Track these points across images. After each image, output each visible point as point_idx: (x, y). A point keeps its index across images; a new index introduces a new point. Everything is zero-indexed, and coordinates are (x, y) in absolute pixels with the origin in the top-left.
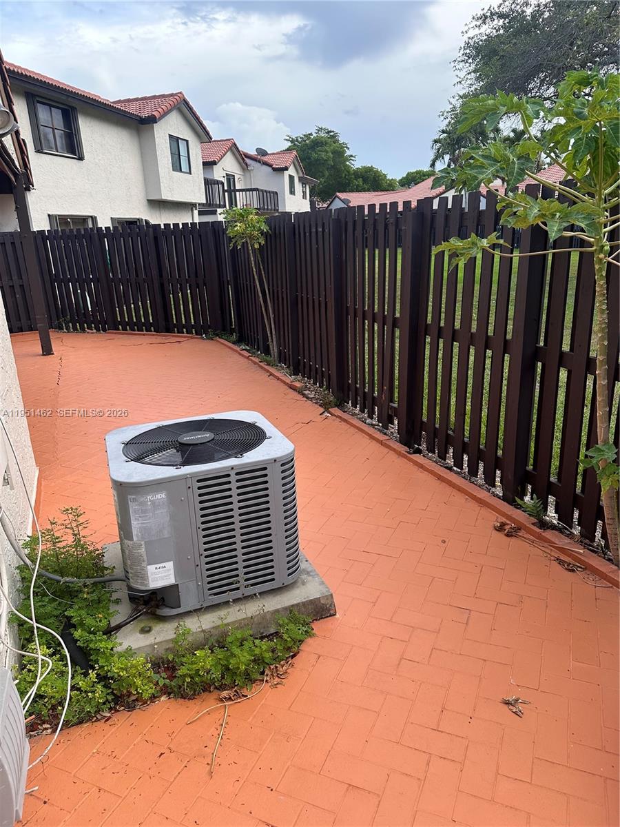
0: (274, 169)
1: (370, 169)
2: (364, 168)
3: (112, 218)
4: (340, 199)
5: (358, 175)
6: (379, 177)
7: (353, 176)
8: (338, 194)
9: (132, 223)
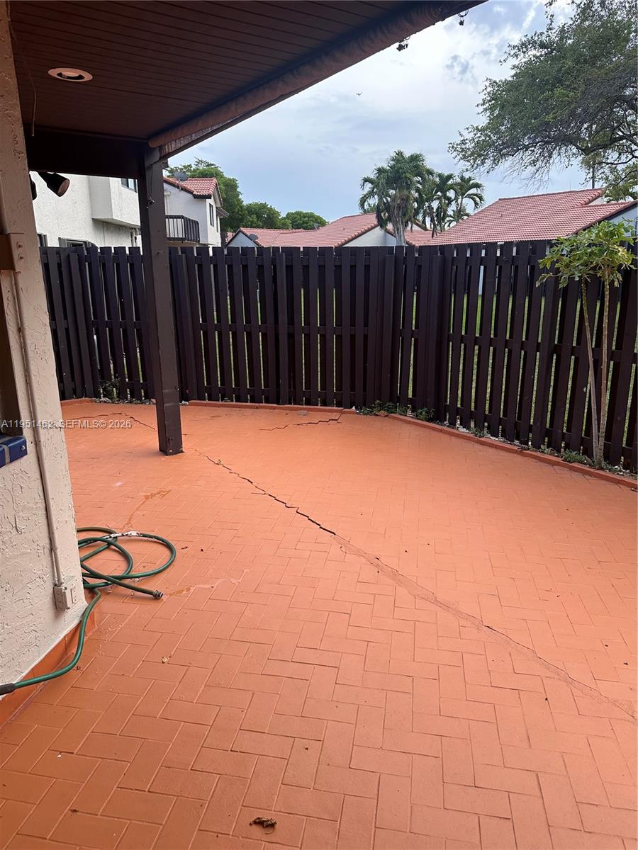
0: (196, 197)
1: (264, 206)
2: (257, 204)
3: (59, 238)
4: (245, 234)
5: (251, 211)
6: (273, 214)
7: (246, 212)
8: (242, 229)
9: (77, 246)
